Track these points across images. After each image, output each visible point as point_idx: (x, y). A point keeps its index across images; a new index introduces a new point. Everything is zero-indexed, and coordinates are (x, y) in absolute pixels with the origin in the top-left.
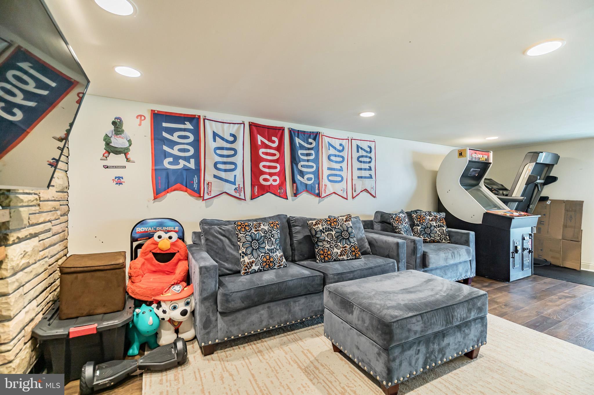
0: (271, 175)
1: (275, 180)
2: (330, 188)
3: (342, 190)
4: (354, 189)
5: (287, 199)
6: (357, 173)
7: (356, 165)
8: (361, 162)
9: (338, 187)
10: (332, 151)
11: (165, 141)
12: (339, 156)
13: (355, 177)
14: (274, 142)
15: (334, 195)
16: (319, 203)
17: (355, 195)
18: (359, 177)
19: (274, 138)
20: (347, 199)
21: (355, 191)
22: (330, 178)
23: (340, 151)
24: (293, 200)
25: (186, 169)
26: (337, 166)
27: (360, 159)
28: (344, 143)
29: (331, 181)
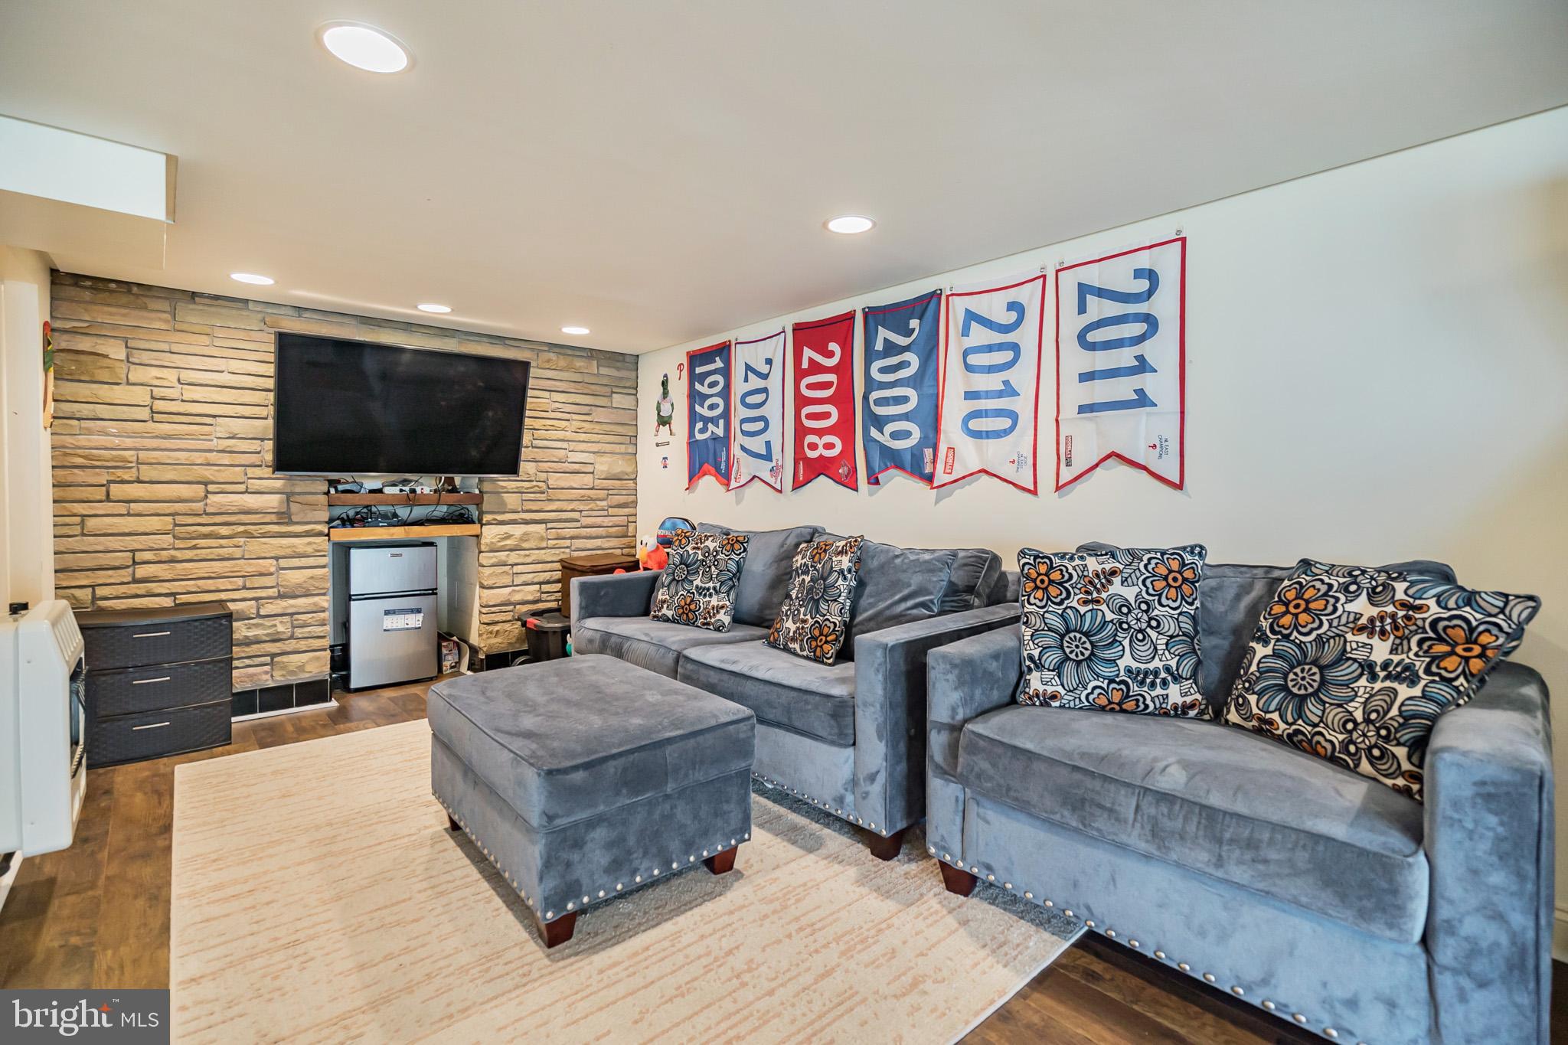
0: (820, 433)
1: (829, 446)
2: (970, 455)
3: (1013, 462)
4: (1064, 458)
5: (856, 490)
6: (1076, 394)
7: (1077, 360)
8: (1092, 347)
9: (997, 454)
10: (980, 335)
11: (697, 398)
12: (1001, 347)
13: (1069, 410)
14: (831, 354)
15: (985, 477)
16: (937, 502)
17: (1066, 475)
18: (1082, 409)
19: (833, 346)
20: (1034, 492)
21: (1068, 464)
22: (973, 425)
23: (1006, 329)
24: (871, 494)
25: (715, 438)
26: (994, 382)
27: (1091, 337)
28: (1022, 295)
29: (977, 435)
